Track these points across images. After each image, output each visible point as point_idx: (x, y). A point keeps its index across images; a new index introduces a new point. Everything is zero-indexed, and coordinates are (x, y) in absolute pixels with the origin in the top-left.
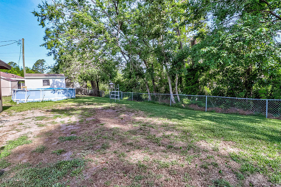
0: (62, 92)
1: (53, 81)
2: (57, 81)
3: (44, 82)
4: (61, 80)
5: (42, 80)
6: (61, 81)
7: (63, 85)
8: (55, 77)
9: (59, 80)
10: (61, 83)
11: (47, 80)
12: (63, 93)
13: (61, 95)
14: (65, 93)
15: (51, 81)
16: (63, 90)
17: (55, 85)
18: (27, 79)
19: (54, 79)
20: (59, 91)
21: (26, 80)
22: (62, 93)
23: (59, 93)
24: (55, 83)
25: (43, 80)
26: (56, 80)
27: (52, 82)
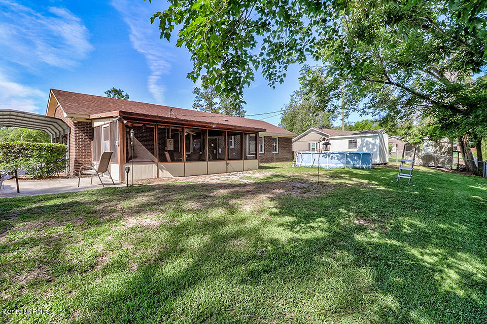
0: (337, 156)
1: (362, 141)
2: (367, 141)
3: (350, 143)
4: (373, 140)
5: (347, 141)
6: (373, 142)
7: (375, 147)
8: (364, 135)
9: (370, 140)
10: (374, 145)
11: (354, 140)
12: (338, 159)
13: (335, 161)
14: (342, 158)
15: (359, 140)
16: (338, 154)
17: (364, 147)
18: (332, 139)
19: (363, 139)
20: (333, 155)
21: (331, 141)
22: (336, 158)
23: (331, 159)
24: (364, 144)
25: (349, 141)
26: (366, 139)
27: (360, 143)
